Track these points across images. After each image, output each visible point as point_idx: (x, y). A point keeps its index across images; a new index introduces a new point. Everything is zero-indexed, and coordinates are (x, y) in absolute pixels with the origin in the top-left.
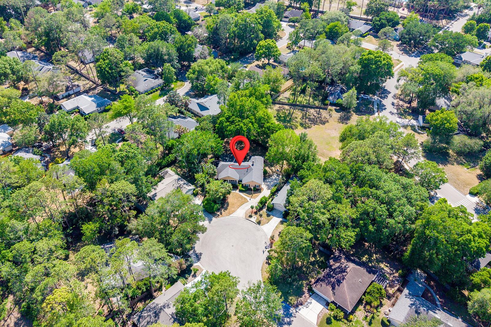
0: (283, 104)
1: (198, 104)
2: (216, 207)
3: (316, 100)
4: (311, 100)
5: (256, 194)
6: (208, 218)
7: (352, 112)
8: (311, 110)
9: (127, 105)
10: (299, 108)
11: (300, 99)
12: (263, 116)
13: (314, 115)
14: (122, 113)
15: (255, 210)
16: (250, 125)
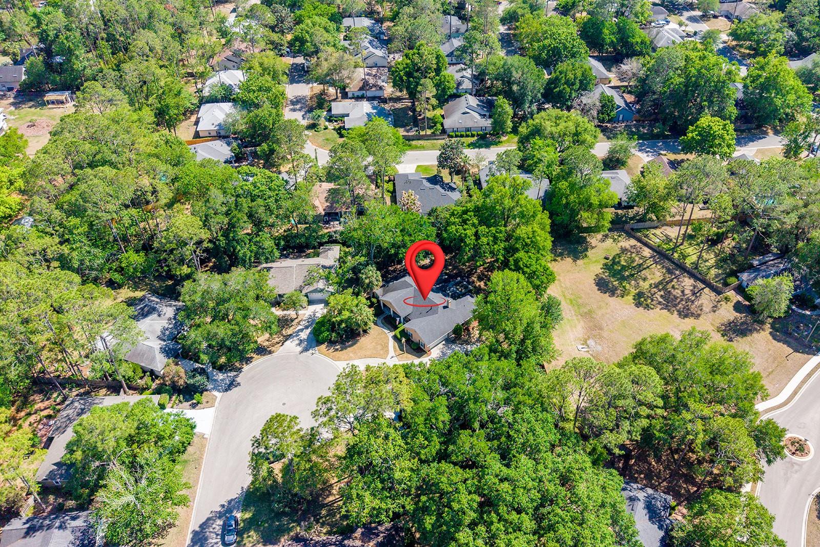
3: (719, 268)
4: (711, 263)
5: (410, 356)
6: (307, 345)
8: (686, 279)
10: (669, 265)
11: (690, 250)
13: (683, 292)
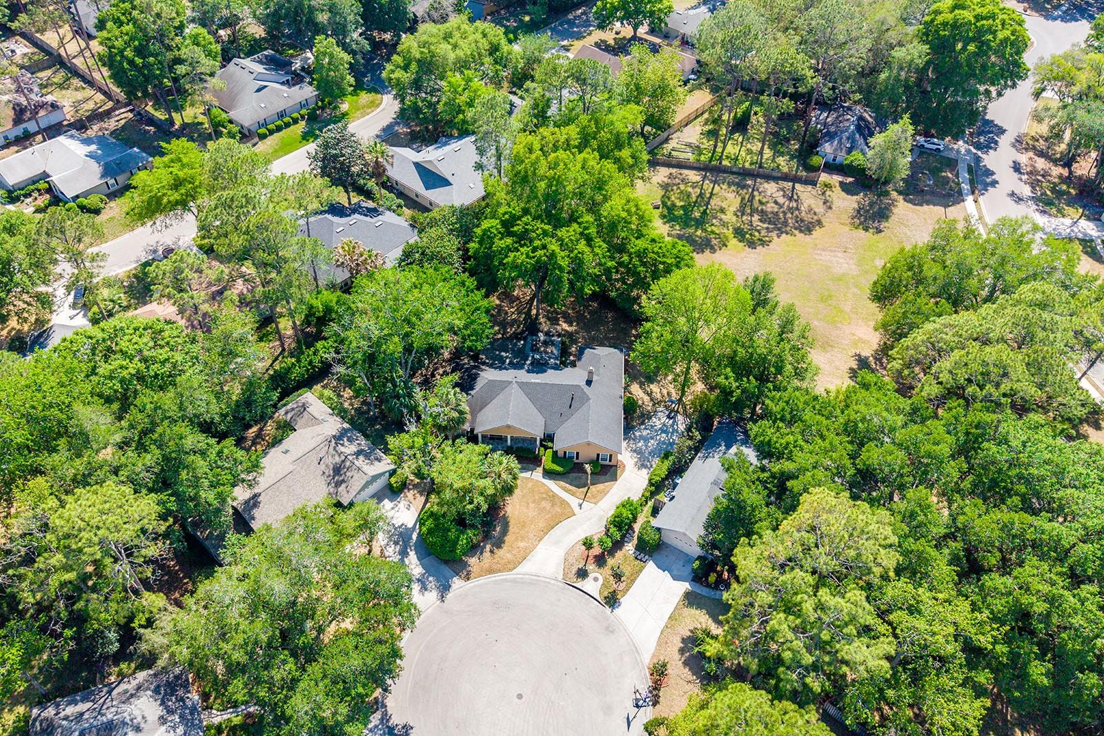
0: (681, 165)
1: (417, 165)
2: (463, 541)
3: (782, 154)
4: (768, 153)
5: (600, 486)
6: (438, 580)
7: (894, 194)
8: (766, 185)
9: (181, 174)
10: (732, 178)
11: (731, 149)
12: (624, 214)
13: (776, 202)
14: (165, 200)
15: (597, 550)
16: (582, 246)
